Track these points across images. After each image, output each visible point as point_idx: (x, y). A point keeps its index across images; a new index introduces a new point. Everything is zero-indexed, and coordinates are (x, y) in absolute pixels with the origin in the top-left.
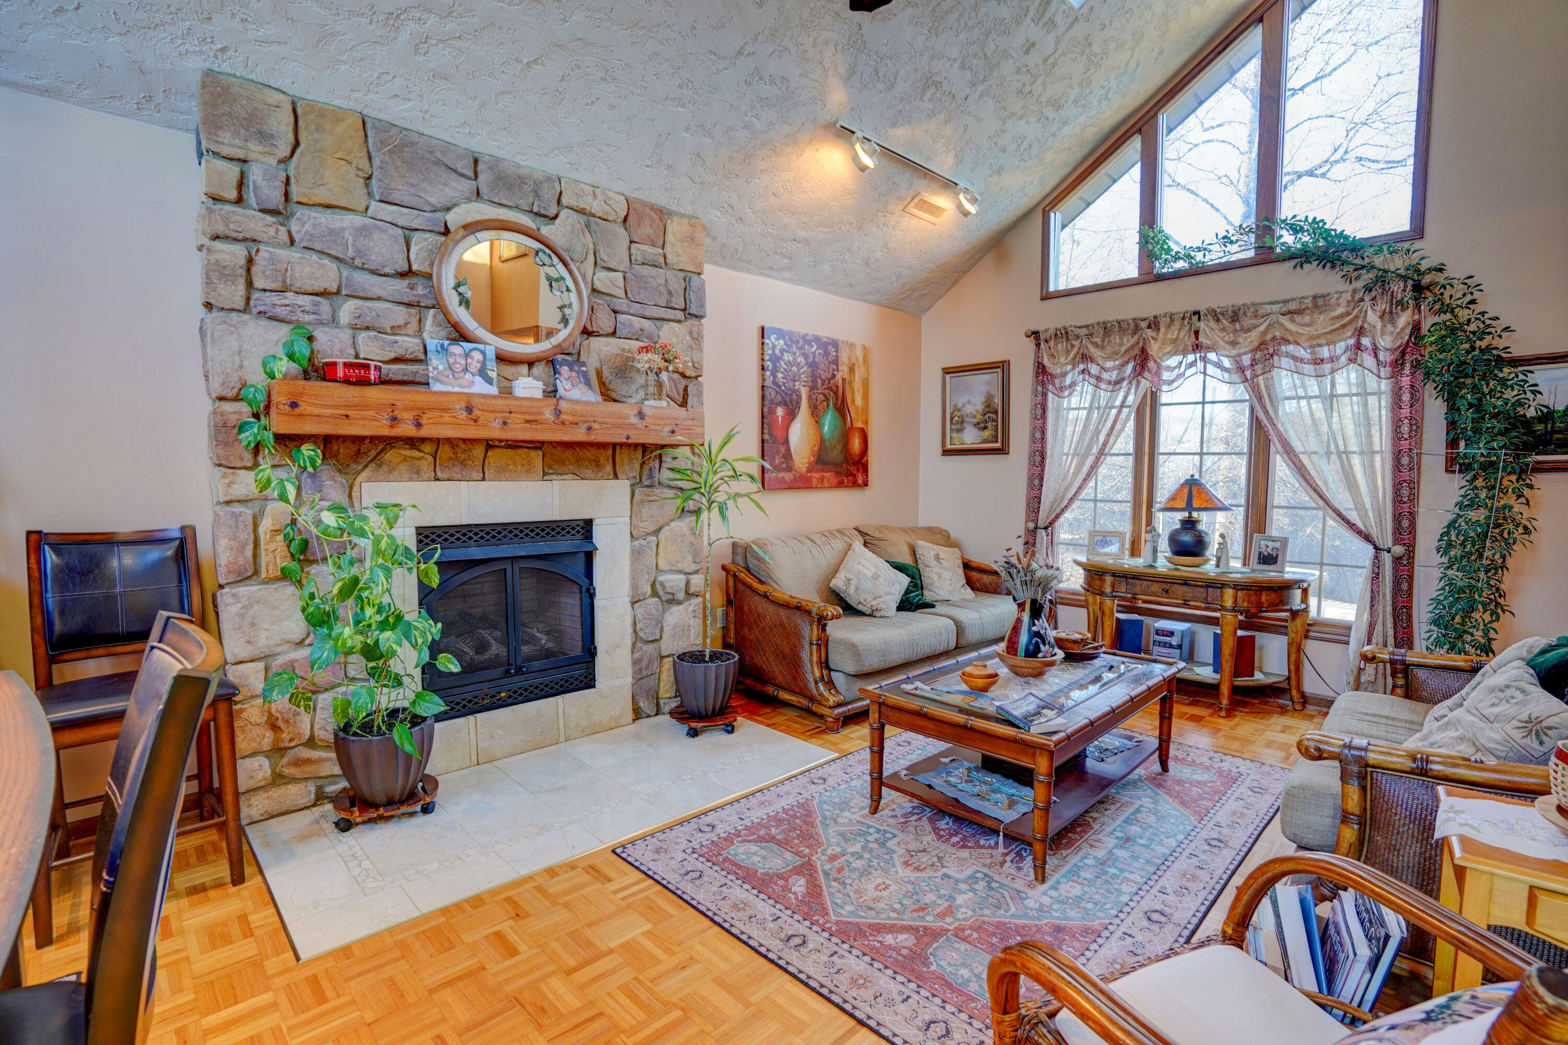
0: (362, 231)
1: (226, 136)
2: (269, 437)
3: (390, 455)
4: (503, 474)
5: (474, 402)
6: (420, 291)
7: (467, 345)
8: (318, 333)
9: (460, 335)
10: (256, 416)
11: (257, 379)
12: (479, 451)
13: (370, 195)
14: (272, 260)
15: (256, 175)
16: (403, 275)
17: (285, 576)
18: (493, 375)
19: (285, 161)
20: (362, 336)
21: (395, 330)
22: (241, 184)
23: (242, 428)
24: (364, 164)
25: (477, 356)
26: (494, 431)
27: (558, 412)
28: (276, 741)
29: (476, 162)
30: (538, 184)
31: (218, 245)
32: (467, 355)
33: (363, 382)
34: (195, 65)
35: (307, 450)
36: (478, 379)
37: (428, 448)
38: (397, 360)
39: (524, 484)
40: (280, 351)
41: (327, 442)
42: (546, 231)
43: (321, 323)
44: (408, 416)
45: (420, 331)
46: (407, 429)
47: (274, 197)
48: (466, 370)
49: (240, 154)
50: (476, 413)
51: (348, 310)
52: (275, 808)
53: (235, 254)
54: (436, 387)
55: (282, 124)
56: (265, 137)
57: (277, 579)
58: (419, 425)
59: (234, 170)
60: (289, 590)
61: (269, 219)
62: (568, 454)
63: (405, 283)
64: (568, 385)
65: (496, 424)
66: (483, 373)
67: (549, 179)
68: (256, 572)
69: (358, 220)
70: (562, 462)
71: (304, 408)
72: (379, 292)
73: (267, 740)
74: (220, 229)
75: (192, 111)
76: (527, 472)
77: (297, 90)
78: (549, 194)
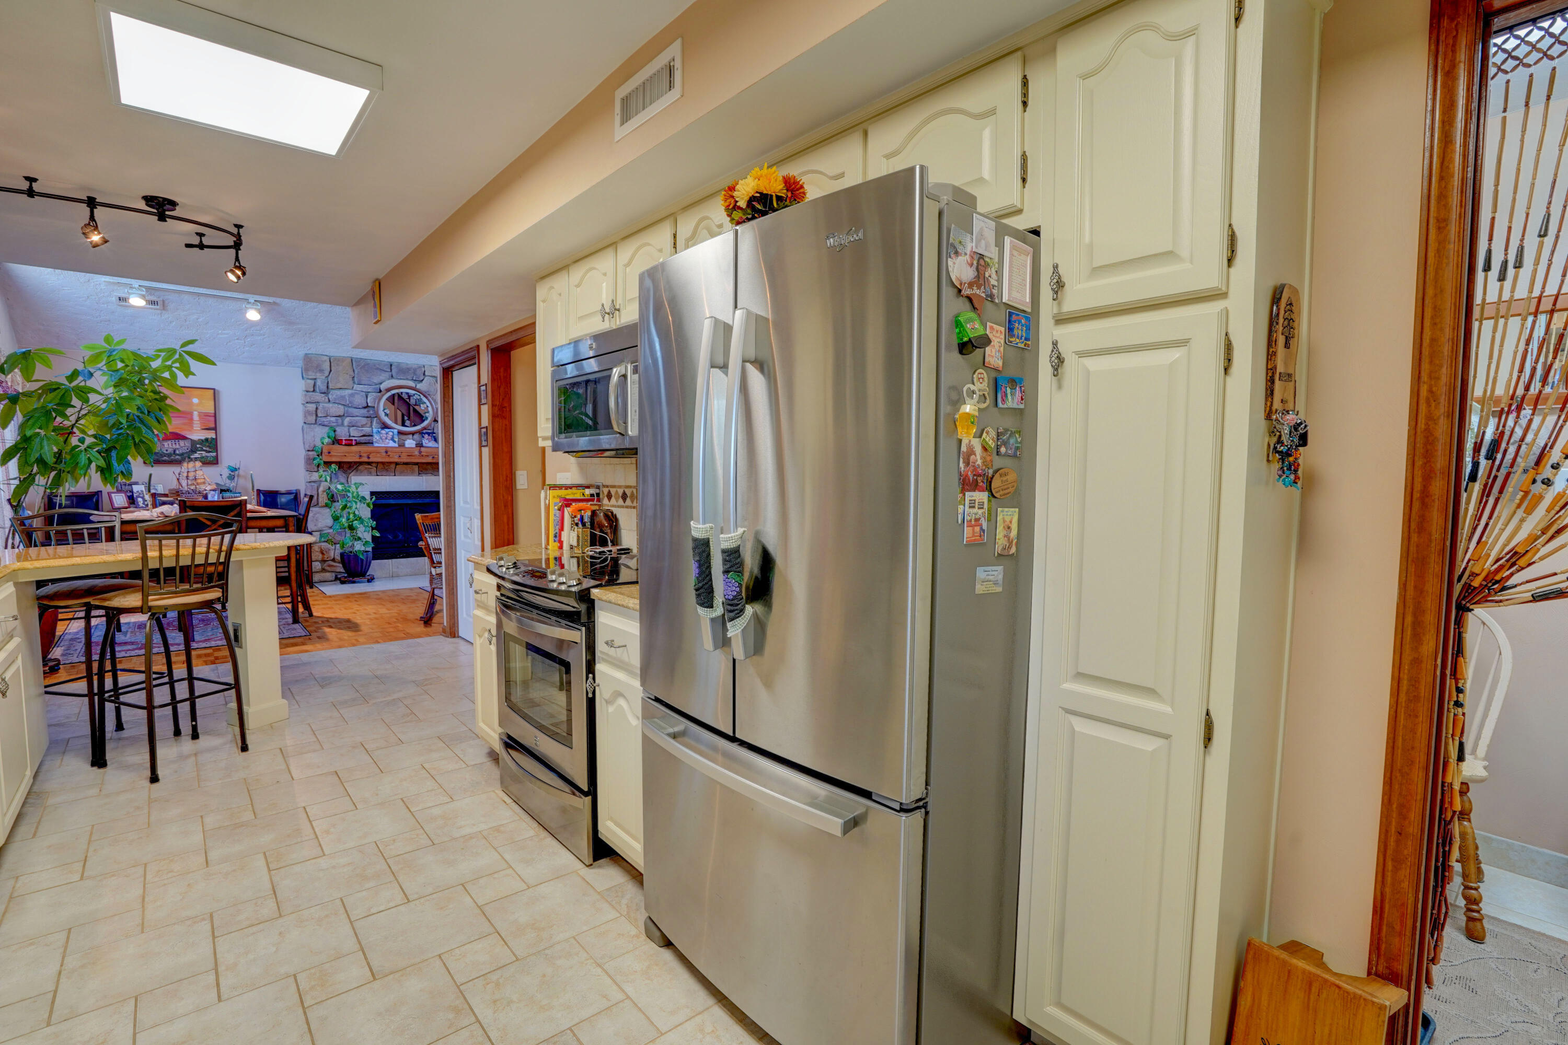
0: (352, 395)
1: (310, 373)
2: (322, 462)
3: (360, 467)
4: (402, 473)
5: (388, 449)
6: (371, 412)
7: (387, 430)
8: (337, 429)
9: (385, 426)
10: (318, 456)
11: (319, 445)
12: (393, 466)
13: (354, 383)
14: (324, 408)
15: (319, 383)
16: (365, 408)
17: (326, 506)
18: (396, 440)
19: (327, 377)
20: (352, 429)
21: (363, 426)
22: (314, 385)
23: (314, 459)
24: (352, 373)
25: (391, 434)
26: (396, 459)
27: (420, 452)
28: (323, 558)
29: (391, 365)
30: (415, 370)
31: (308, 405)
32: (387, 434)
33: (351, 445)
34: (302, 353)
35: (333, 466)
36: (391, 442)
37: (374, 465)
38: (364, 436)
39: (411, 477)
40: (326, 436)
41: (340, 465)
42: (419, 386)
43: (338, 426)
44: (365, 455)
45: (371, 426)
46: (365, 459)
47: (324, 388)
48: (386, 438)
49: (314, 377)
50: (389, 453)
51: (347, 421)
52: (322, 579)
53: (313, 406)
54: (376, 445)
55: (326, 366)
56: (322, 371)
57: (324, 506)
58: (369, 458)
59: (312, 382)
60: (328, 510)
61: (323, 395)
62: (429, 467)
63: (366, 410)
64: (427, 441)
65: (396, 457)
66: (392, 439)
67: (420, 367)
68: (318, 504)
69: (350, 392)
70: (426, 469)
71: (332, 453)
72: (358, 414)
73: (320, 557)
74: (309, 400)
75: (300, 363)
76: (412, 473)
77: (331, 354)
78: (420, 372)
